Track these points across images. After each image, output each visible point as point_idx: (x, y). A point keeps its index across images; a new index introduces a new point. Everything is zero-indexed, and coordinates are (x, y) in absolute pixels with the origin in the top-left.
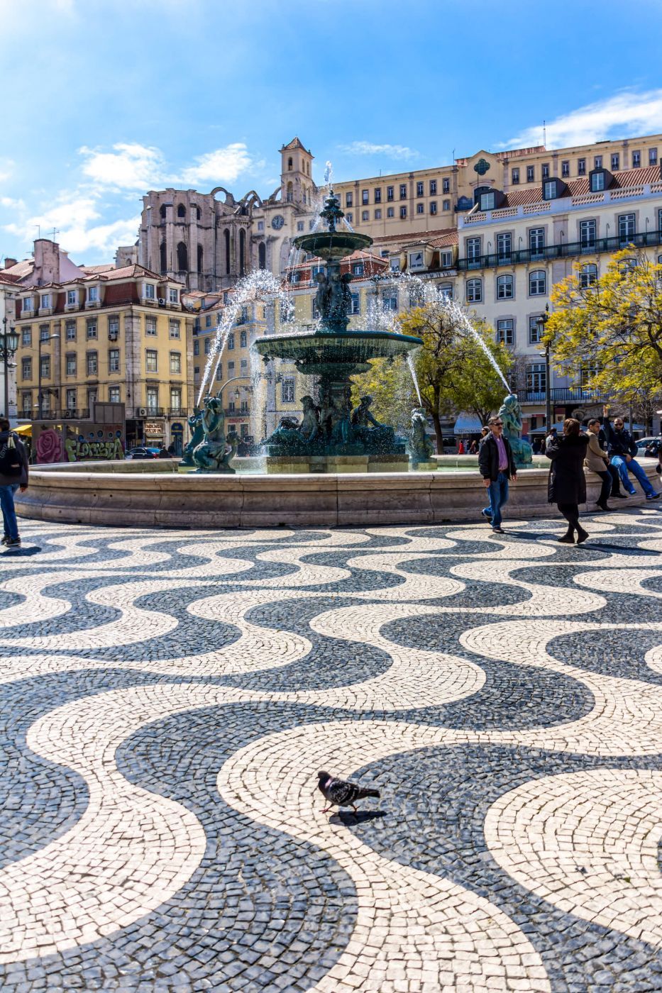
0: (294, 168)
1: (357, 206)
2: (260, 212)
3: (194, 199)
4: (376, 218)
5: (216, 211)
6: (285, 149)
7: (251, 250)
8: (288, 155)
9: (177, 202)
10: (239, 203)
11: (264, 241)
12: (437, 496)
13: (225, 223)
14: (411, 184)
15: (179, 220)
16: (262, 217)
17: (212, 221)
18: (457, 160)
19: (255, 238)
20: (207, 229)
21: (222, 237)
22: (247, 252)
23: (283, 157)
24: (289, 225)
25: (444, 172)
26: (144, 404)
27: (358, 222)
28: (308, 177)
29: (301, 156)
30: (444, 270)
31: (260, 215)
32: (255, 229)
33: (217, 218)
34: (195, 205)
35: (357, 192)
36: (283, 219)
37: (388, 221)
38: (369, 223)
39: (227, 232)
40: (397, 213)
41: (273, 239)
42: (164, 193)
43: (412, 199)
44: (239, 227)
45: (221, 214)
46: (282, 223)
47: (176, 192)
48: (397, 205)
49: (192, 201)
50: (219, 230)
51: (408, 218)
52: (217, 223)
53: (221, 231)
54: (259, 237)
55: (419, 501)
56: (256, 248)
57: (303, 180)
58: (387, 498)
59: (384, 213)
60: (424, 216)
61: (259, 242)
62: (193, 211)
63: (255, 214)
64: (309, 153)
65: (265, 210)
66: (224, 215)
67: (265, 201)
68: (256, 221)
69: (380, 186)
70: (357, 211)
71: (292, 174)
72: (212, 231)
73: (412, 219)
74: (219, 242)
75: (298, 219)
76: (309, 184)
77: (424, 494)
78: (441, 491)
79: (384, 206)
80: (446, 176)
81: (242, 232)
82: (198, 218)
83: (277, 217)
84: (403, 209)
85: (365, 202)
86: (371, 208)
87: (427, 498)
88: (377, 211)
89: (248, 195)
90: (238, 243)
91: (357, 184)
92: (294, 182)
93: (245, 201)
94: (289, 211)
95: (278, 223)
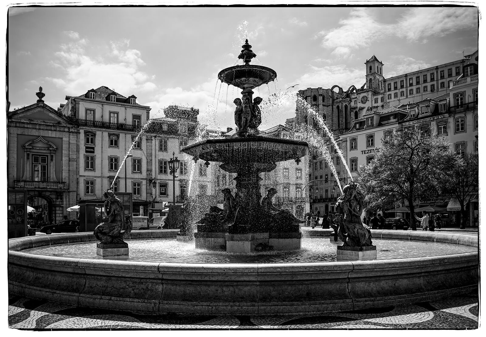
0: (373, 71)
1: (407, 87)
2: (356, 96)
3: (321, 92)
4: (417, 92)
5: (332, 97)
6: (368, 62)
7: (351, 115)
8: (369, 65)
9: (313, 94)
10: (345, 92)
11: (357, 110)
12: (170, 286)
13: (337, 102)
14: (437, 72)
15: (314, 103)
16: (356, 98)
17: (331, 102)
18: (466, 57)
19: (352, 109)
20: (328, 106)
21: (335, 110)
22: (348, 117)
23: (367, 66)
24: (370, 100)
25: (457, 64)
26: (282, 196)
27: (407, 96)
28: (381, 75)
29: (377, 64)
30: (441, 114)
31: (355, 97)
32: (352, 104)
33: (333, 100)
34: (321, 95)
35: (406, 80)
36: (367, 98)
37: (423, 93)
38: (413, 96)
39: (338, 107)
40: (429, 89)
41: (362, 109)
42: (306, 90)
43: (437, 80)
44: (344, 104)
45: (335, 98)
46: (367, 100)
47: (312, 89)
48: (429, 85)
49: (320, 93)
50: (334, 106)
51: (435, 91)
52: (333, 102)
53: (335, 107)
54: (355, 108)
55: (152, 290)
56: (353, 114)
57: (377, 77)
58: (124, 285)
59: (422, 90)
60: (445, 89)
61: (354, 111)
62: (320, 98)
63: (353, 97)
64: (381, 63)
65: (357, 94)
66: (337, 98)
67: (358, 90)
68: (353, 100)
69: (419, 75)
70: (407, 90)
71: (372, 74)
72: (331, 107)
73: (438, 91)
74: (334, 113)
75: (375, 97)
76: (381, 79)
77: (157, 284)
78: (174, 282)
79: (421, 86)
80: (458, 65)
81: (346, 106)
82: (323, 101)
83: (363, 97)
84: (433, 86)
85: (411, 85)
86: (414, 88)
87: (160, 288)
88: (418, 89)
89: (350, 88)
90: (344, 112)
91: (406, 75)
92: (373, 78)
93: (348, 91)
94: (370, 93)
95: (365, 100)
